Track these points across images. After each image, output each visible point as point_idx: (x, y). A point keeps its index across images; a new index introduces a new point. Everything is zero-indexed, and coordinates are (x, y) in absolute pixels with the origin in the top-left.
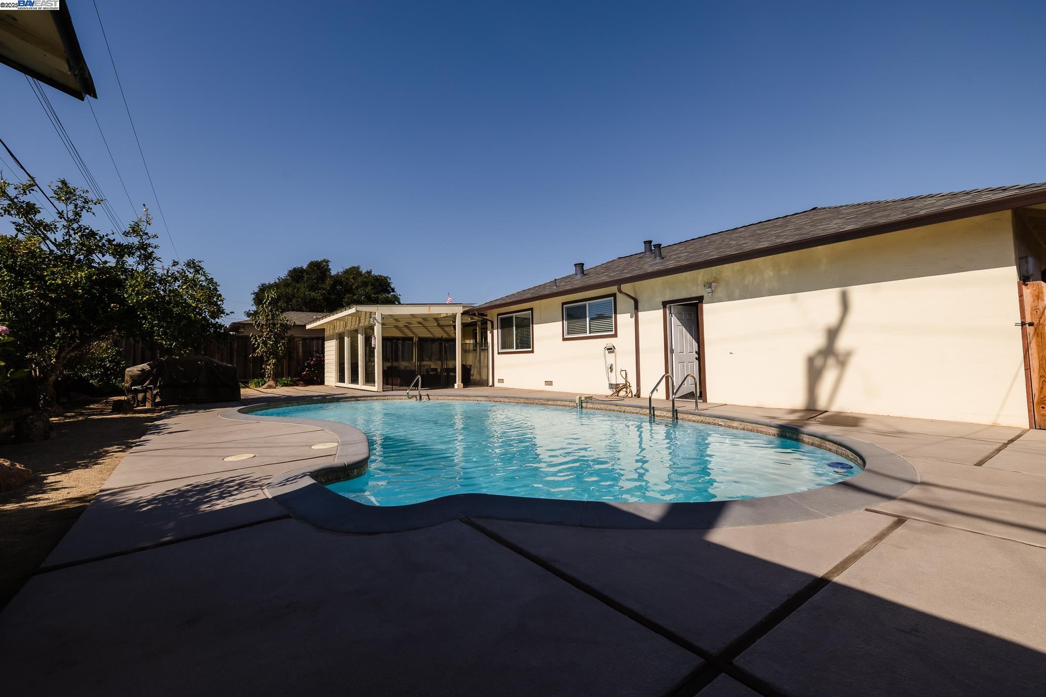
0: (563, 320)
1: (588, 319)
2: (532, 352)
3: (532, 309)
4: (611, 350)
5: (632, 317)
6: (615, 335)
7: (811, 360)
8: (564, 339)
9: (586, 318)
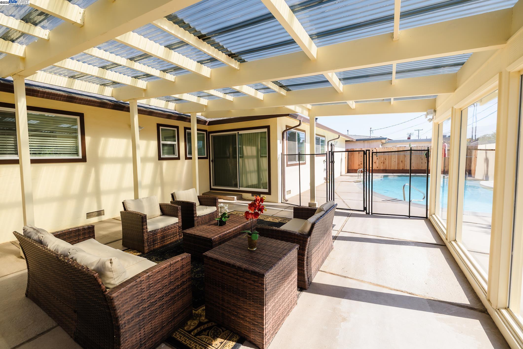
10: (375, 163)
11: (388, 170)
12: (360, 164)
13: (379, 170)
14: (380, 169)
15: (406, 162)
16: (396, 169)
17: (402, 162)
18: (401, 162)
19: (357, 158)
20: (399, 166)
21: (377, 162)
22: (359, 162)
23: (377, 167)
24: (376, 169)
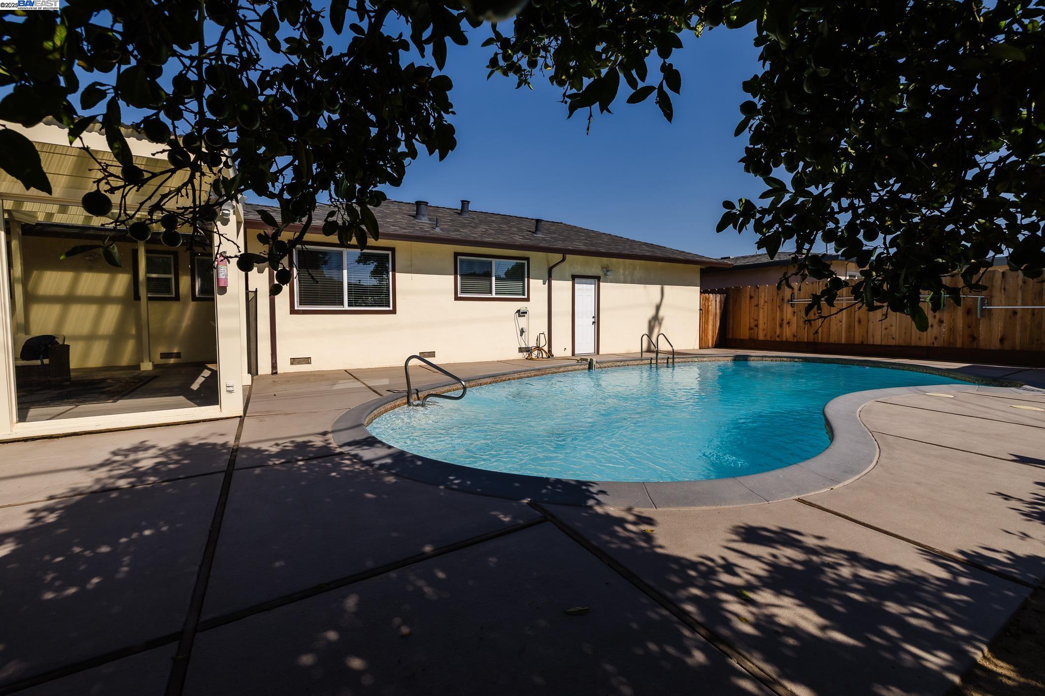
0: (456, 274)
1: (494, 279)
2: (394, 312)
3: (393, 250)
4: (521, 313)
5: (544, 283)
6: (528, 300)
7: (650, 322)
8: (457, 298)
9: (491, 276)
10: (788, 323)
11: (822, 343)
12: (752, 325)
13: (798, 342)
14: (801, 340)
15: (870, 323)
16: (843, 341)
17: (859, 321)
18: (857, 323)
19: (748, 312)
20: (852, 334)
21: (795, 319)
22: (752, 321)
23: (794, 336)
24: (791, 339)
